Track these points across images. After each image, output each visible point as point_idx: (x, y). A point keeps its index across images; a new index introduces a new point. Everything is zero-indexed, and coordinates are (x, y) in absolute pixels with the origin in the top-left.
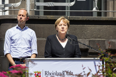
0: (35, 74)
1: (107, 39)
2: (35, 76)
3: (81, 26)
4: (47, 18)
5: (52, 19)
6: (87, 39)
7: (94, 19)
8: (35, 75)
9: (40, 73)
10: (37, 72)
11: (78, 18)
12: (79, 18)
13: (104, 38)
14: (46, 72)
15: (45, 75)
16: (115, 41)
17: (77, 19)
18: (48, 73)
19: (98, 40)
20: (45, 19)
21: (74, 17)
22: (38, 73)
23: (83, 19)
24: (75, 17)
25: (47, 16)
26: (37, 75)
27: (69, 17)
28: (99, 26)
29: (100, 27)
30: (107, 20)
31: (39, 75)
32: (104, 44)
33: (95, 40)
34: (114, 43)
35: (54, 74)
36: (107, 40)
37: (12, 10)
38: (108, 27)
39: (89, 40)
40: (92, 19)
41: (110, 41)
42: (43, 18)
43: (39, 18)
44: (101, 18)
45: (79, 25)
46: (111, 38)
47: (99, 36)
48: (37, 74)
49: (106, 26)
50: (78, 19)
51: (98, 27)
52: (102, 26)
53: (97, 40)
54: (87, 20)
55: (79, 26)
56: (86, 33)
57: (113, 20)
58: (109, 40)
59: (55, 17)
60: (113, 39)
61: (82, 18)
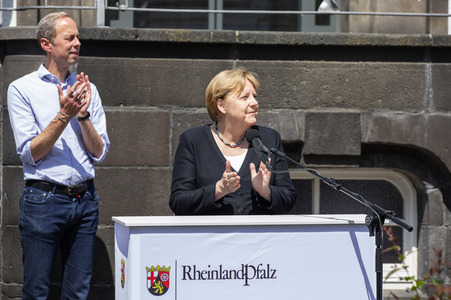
0: (149, 275)
1: (366, 108)
2: (149, 281)
3: (278, 65)
4: (164, 39)
5: (182, 40)
6: (299, 110)
7: (322, 42)
8: (151, 278)
9: (168, 273)
10: (156, 270)
11: (269, 36)
12: (274, 36)
13: (354, 106)
14: (187, 270)
15: (184, 278)
16: (392, 115)
17: (265, 42)
18: (192, 273)
19: (336, 114)
20: (159, 40)
21: (257, 32)
22: (160, 273)
23: (287, 41)
24: (259, 32)
25: (164, 32)
26: (158, 279)
27: (240, 35)
28: (339, 66)
29: (344, 67)
30: (368, 43)
31: (163, 278)
32: (356, 125)
33: (326, 114)
34: (390, 121)
35: (215, 277)
36: (366, 111)
37: (46, 7)
38: (369, 66)
39: (305, 111)
40: (316, 43)
41: (375, 115)
42: (152, 39)
43: (137, 36)
44: (347, 37)
45: (273, 62)
46: (379, 107)
47: (339, 98)
48: (156, 274)
49: (364, 63)
50: (268, 43)
51: (337, 67)
52: (350, 66)
53: (332, 114)
54: (300, 43)
55: (271, 65)
56: (295, 88)
57: (387, 43)
58: (373, 111)
59: (192, 33)
60: (384, 108)
61: (285, 36)
